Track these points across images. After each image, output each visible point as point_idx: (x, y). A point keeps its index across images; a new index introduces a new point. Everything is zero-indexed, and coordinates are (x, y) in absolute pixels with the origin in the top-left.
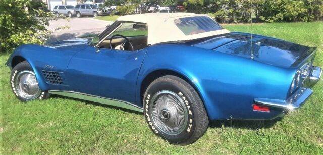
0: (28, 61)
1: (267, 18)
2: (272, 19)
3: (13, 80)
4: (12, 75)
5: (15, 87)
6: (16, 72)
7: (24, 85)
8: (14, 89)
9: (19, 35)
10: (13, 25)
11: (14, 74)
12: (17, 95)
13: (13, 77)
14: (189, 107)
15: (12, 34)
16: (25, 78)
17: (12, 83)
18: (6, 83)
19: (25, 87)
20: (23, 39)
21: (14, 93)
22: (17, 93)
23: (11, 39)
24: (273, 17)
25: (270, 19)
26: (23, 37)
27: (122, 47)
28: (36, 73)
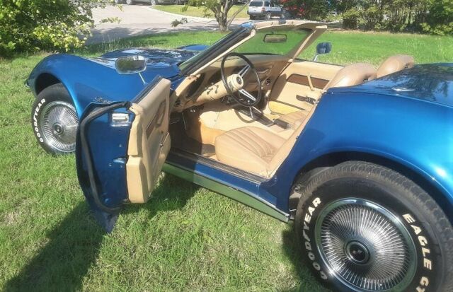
0: (64, 86)
1: (433, 27)
2: (442, 29)
3: (36, 114)
4: (36, 105)
5: (39, 127)
6: (43, 101)
7: (56, 127)
8: (37, 130)
9: (46, 28)
10: (38, 12)
11: (40, 105)
12: (42, 140)
13: (37, 110)
14: (425, 251)
15: (36, 26)
16: (57, 114)
17: (35, 119)
18: (23, 111)
19: (56, 130)
20: (52, 35)
21: (36, 135)
22: (42, 137)
23: (34, 33)
24: (445, 27)
25: (439, 29)
26: (52, 32)
27: (241, 77)
28: (77, 108)
